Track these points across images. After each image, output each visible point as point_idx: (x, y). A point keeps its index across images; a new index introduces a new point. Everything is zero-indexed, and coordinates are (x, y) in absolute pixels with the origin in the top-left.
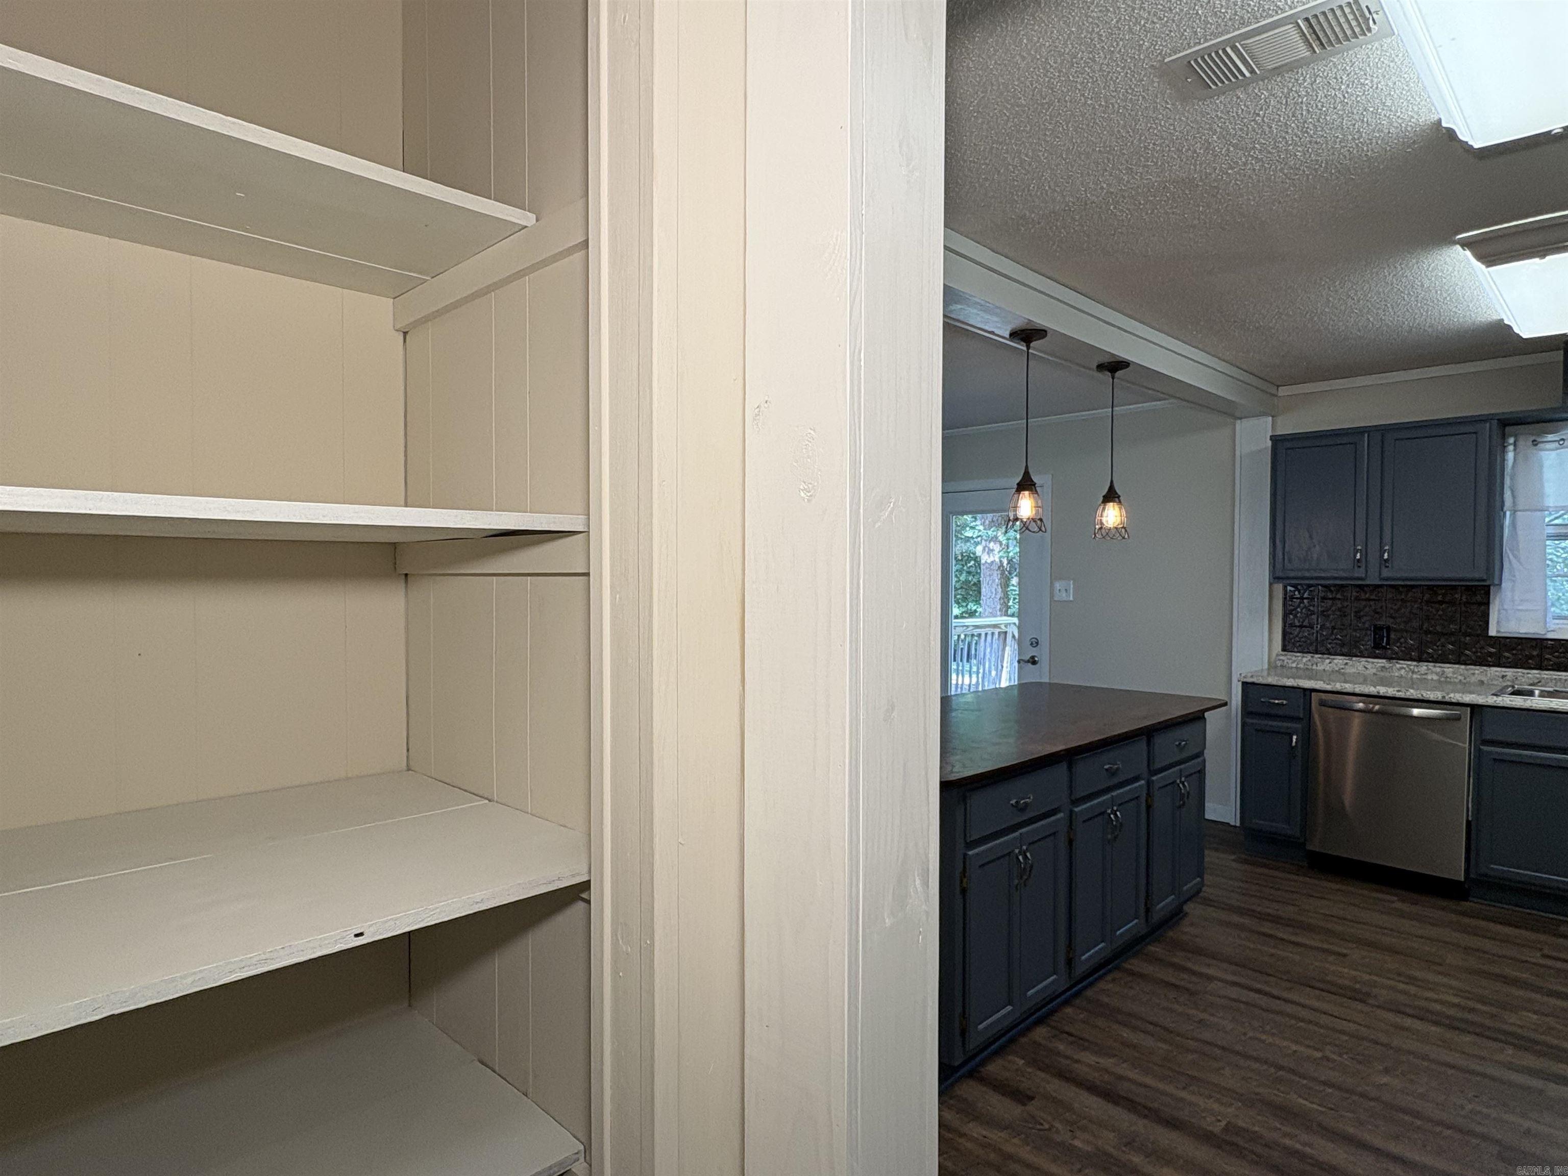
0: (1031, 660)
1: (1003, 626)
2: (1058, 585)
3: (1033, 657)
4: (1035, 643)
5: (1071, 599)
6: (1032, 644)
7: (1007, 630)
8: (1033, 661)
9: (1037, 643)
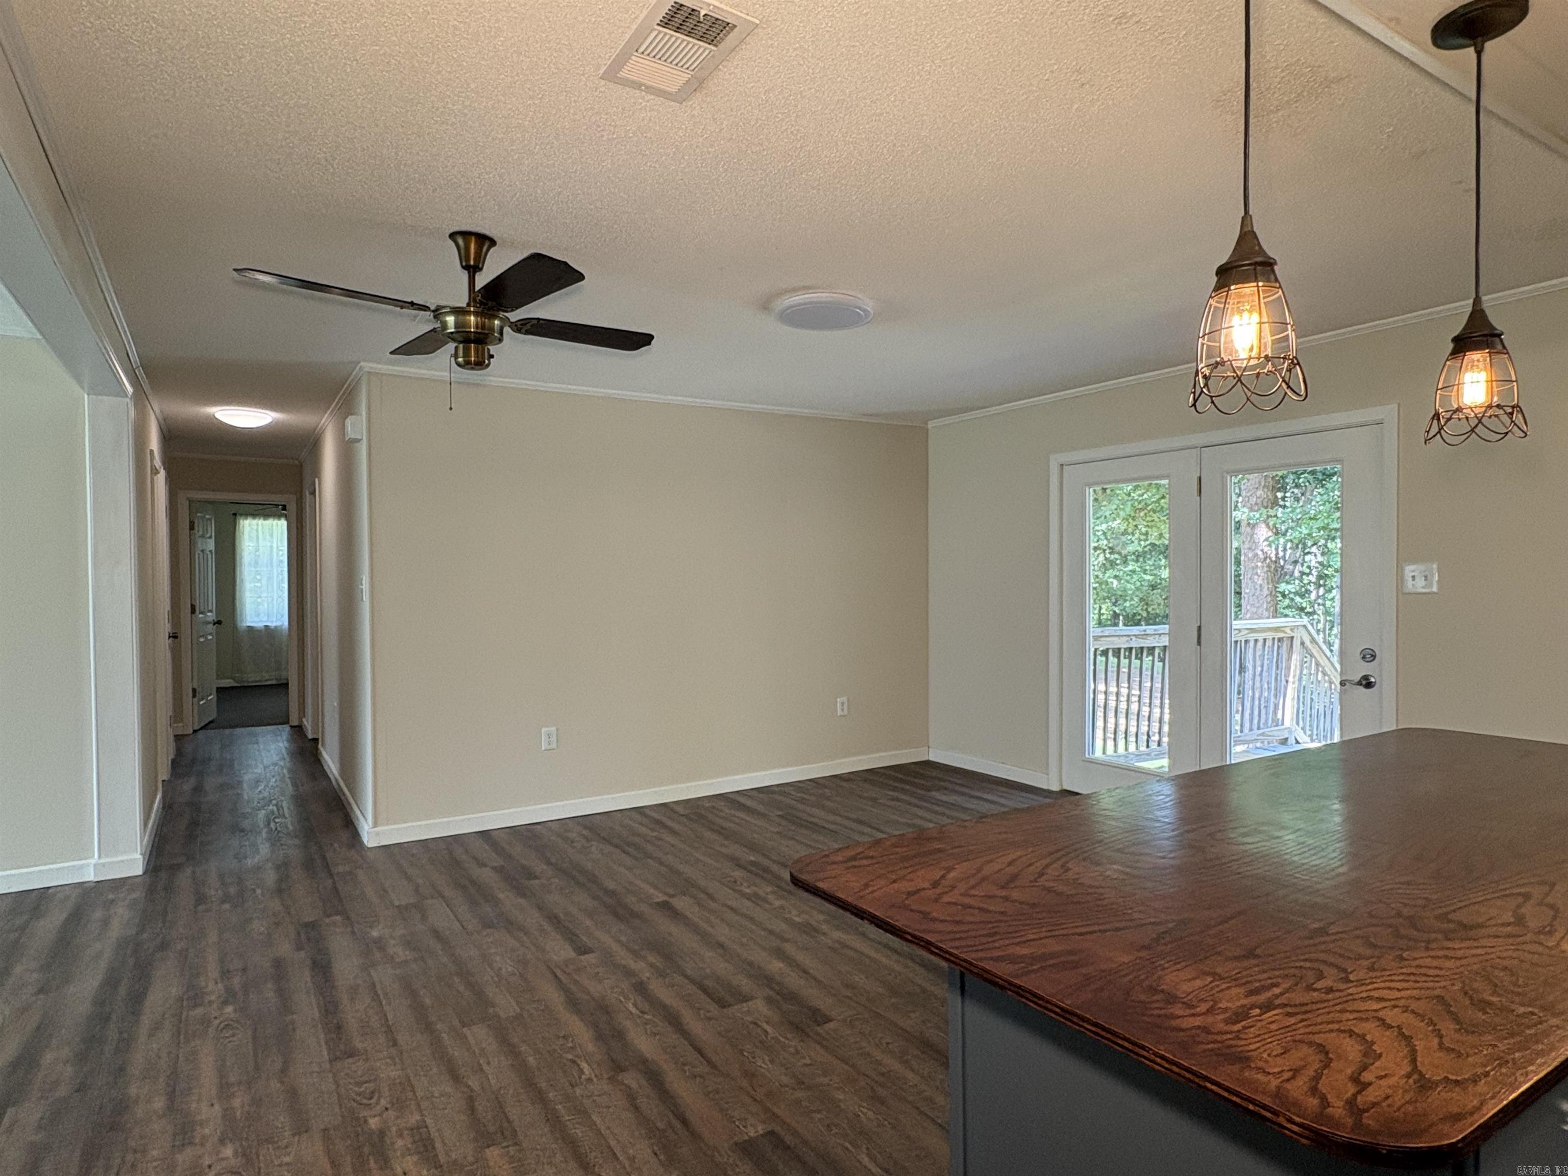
0: (1364, 682)
1: (1288, 630)
2: (1409, 570)
3: (1366, 677)
4: (1369, 656)
5: (1435, 589)
6: (1364, 658)
7: (1293, 634)
8: (1367, 683)
9: (1374, 657)
